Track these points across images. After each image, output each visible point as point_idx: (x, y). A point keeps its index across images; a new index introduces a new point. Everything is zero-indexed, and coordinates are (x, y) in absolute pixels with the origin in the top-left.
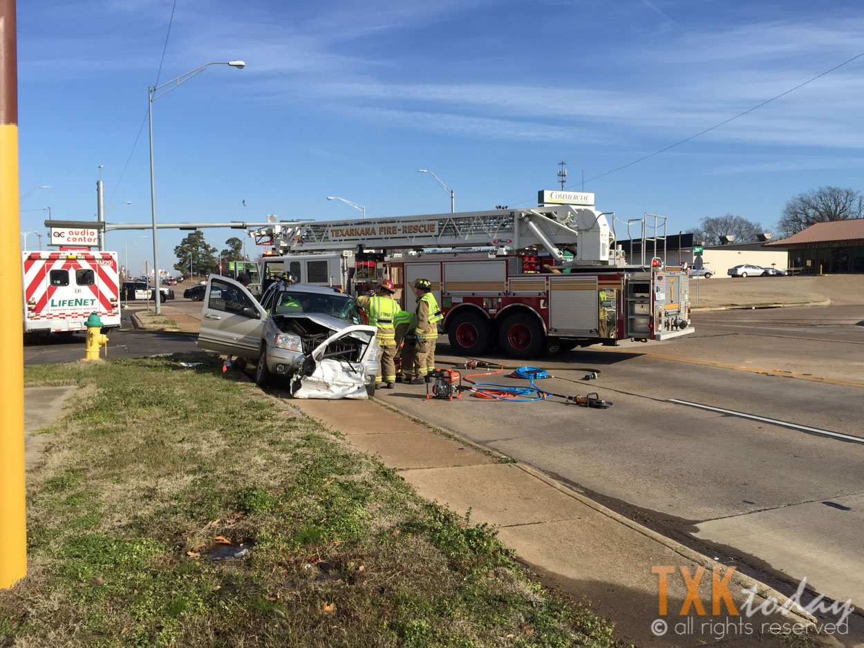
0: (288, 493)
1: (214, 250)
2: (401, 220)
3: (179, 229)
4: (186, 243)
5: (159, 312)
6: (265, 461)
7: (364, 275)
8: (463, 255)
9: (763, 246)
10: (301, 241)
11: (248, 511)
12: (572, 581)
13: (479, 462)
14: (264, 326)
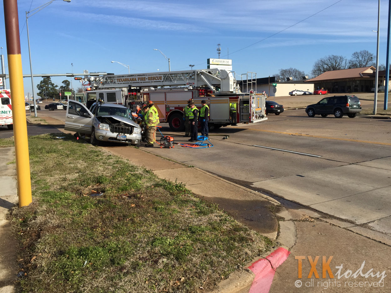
0: (114, 178)
1: (56, 86)
2: (147, 75)
3: (41, 77)
4: (43, 83)
5: (36, 116)
6: (103, 169)
7: (132, 98)
8: (174, 89)
9: (304, 82)
10: (103, 84)
11: (101, 183)
12: (209, 198)
13: (180, 168)
14: (93, 121)
